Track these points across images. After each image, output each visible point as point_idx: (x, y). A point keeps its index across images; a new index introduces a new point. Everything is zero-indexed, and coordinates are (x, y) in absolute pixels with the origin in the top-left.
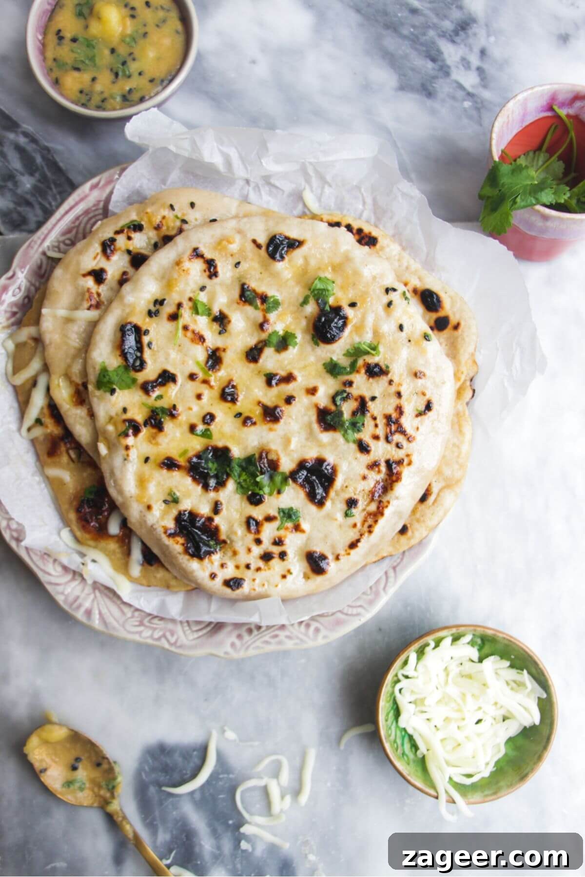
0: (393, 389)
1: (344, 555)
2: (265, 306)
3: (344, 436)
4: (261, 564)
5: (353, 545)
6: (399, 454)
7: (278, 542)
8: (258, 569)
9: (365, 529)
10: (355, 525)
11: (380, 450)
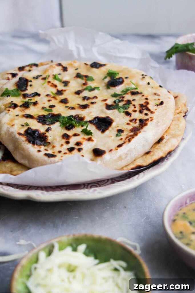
0: (144, 97)
1: (114, 150)
2: (86, 79)
3: (118, 110)
4: (67, 151)
5: (120, 146)
6: (146, 117)
7: (78, 144)
8: (65, 153)
9: (127, 140)
10: (121, 139)
11: (137, 115)
